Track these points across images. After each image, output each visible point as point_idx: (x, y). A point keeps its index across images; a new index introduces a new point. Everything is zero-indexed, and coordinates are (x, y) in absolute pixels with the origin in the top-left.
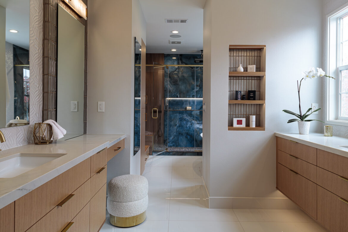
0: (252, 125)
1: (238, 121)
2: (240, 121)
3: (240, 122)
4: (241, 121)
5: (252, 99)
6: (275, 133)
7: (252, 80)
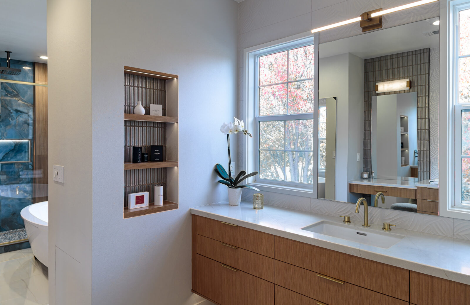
0: (159, 202)
1: (137, 198)
2: (140, 197)
3: (139, 200)
4: (142, 197)
5: (158, 159)
6: (190, 209)
7: (154, 127)
